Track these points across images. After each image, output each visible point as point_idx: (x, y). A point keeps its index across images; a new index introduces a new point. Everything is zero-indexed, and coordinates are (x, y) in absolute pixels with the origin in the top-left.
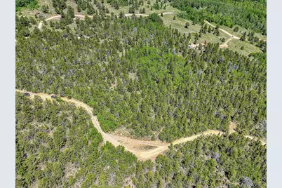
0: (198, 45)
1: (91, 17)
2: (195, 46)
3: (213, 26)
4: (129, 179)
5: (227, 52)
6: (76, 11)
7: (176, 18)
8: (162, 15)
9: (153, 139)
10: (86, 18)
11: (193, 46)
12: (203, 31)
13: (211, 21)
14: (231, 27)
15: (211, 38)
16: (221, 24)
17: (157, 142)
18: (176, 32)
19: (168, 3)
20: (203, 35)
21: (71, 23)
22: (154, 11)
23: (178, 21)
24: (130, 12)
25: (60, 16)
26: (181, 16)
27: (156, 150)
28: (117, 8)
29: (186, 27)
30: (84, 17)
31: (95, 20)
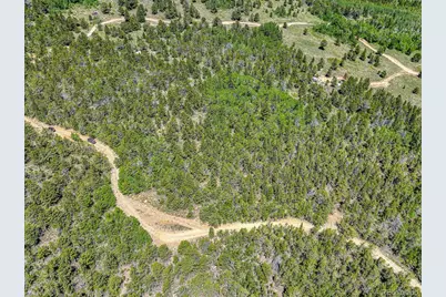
1: (168, 22)
2: (326, 79)
3: (373, 48)
4: (128, 267)
6: (149, 12)
7: (310, 32)
8: (285, 27)
9: (190, 216)
10: (161, 23)
11: (323, 79)
12: (349, 57)
13: (372, 40)
14: (408, 53)
15: (361, 71)
16: (390, 47)
17: (196, 222)
18: (299, 56)
19: (305, 7)
20: (347, 63)
21: (136, 29)
22: (275, 19)
24: (233, 19)
25: (123, 19)
26: (319, 30)
27: (189, 232)
28: (214, 11)
29: (321, 48)
30: (157, 21)
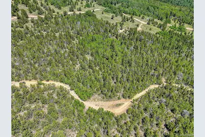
0: (124, 30)
1: (43, 16)
2: (122, 31)
3: (129, 16)
5: (143, 32)
7: (104, 13)
8: (94, 11)
9: (119, 98)
10: (39, 17)
11: (121, 31)
12: (124, 20)
13: (126, 13)
14: (140, 16)
15: (130, 25)
16: (133, 14)
17: (123, 100)
18: (107, 23)
19: (94, 3)
20: (125, 23)
21: (27, 22)
22: (87, 9)
23: (106, 15)
24: (70, 11)
25: (16, 18)
26: (107, 11)
27: (123, 106)
28: (60, 8)
29: (112, 19)
30: (37, 17)
31: (46, 18)
